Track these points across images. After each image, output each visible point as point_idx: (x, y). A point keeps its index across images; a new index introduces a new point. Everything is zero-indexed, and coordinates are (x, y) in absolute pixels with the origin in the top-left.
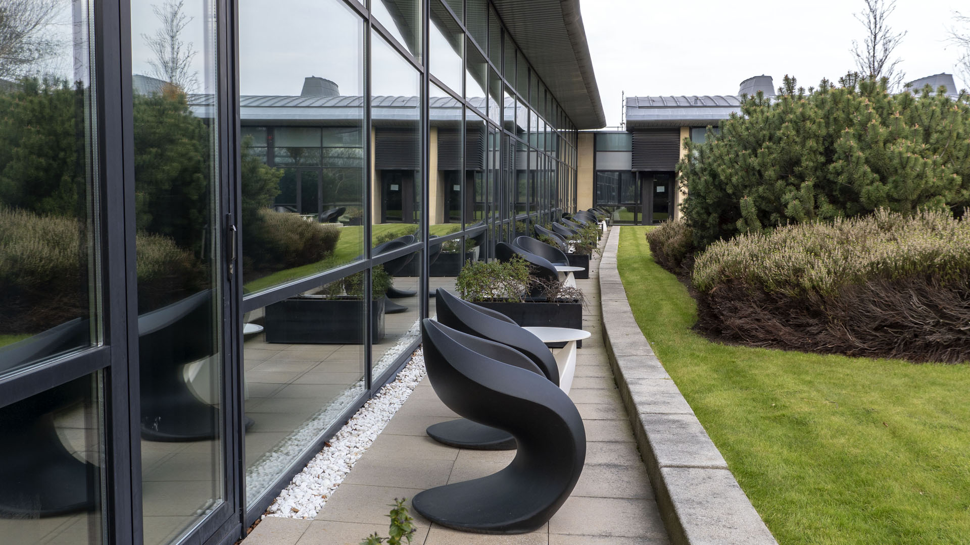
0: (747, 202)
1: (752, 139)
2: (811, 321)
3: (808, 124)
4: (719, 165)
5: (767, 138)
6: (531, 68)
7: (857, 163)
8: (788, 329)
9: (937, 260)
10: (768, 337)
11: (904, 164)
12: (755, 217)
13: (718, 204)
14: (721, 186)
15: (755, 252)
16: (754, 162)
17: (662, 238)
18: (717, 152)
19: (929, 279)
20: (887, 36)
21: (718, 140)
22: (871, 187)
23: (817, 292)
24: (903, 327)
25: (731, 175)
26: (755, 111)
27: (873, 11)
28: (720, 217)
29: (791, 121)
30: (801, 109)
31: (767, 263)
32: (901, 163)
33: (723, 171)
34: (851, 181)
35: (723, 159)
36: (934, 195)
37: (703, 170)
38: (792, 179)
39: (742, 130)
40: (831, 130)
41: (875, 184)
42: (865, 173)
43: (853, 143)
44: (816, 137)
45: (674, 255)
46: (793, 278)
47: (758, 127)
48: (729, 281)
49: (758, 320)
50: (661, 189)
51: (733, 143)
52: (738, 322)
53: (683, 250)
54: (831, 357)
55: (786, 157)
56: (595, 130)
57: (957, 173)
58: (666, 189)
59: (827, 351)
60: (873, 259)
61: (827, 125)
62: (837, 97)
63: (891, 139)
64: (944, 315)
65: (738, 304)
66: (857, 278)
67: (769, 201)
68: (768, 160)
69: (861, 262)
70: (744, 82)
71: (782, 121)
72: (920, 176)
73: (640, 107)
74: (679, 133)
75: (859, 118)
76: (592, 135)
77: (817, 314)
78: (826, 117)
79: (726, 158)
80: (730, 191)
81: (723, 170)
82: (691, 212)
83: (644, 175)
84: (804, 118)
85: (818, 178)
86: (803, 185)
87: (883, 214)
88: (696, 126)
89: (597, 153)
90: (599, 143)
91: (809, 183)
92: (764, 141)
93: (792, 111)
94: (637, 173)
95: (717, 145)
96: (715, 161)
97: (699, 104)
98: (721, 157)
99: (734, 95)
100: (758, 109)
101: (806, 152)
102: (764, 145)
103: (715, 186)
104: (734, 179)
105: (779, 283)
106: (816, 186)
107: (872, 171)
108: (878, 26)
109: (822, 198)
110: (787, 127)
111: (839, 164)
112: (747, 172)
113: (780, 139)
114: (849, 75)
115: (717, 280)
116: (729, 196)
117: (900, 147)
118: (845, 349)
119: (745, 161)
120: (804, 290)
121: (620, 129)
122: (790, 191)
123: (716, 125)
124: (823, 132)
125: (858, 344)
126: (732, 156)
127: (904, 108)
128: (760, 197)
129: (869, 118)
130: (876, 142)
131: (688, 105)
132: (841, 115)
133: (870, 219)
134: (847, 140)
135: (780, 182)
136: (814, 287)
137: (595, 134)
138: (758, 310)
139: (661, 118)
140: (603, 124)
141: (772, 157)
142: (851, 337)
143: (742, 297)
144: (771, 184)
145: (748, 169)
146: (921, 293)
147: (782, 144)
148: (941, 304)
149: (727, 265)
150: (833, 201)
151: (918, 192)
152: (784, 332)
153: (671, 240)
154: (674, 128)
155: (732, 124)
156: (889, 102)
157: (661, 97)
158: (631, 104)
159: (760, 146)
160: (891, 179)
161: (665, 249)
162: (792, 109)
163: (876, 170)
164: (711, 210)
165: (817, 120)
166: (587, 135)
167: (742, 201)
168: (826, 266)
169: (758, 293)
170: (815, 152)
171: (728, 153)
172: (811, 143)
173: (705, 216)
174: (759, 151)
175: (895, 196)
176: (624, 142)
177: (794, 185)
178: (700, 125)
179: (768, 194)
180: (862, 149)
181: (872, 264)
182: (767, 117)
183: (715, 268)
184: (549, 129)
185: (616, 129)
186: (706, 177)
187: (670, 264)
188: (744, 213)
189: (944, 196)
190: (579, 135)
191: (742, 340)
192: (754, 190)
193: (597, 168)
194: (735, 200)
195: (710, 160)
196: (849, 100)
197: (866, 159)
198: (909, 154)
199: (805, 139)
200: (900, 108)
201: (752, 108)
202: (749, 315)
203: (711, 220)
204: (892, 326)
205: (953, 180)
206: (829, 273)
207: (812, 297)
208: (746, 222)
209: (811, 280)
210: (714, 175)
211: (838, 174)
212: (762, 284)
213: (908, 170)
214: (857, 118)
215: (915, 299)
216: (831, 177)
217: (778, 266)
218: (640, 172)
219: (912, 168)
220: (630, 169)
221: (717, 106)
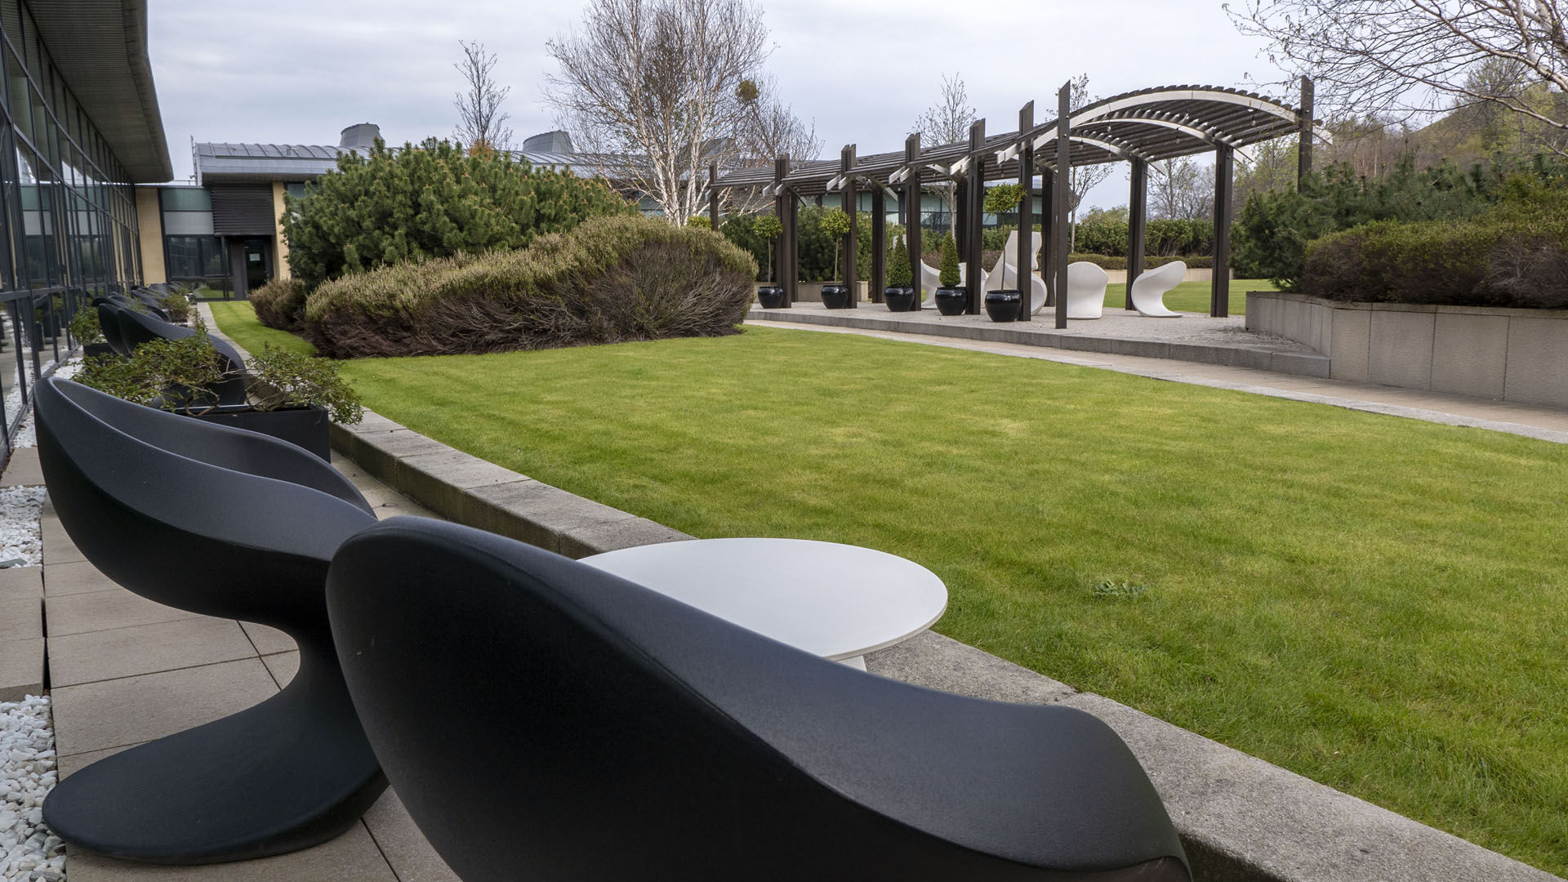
0: (350, 249)
1: (349, 194)
2: (405, 334)
3: (396, 181)
4: (321, 217)
5: (363, 193)
6: (79, 109)
7: (438, 215)
8: (387, 343)
9: (486, 280)
10: (374, 351)
11: (473, 215)
12: (358, 262)
13: (323, 254)
14: (324, 237)
15: (358, 286)
16: (352, 214)
17: (270, 298)
18: (317, 205)
19: (482, 294)
20: (491, 90)
21: (318, 194)
22: (451, 235)
23: (407, 311)
24: (470, 331)
25: (333, 226)
26: (350, 167)
27: (475, 64)
28: (327, 267)
29: (381, 178)
30: (388, 168)
31: (368, 292)
32: (471, 215)
33: (325, 223)
34: (434, 228)
35: (324, 212)
36: (499, 240)
37: (306, 223)
38: (387, 229)
39: (339, 185)
40: (416, 187)
41: (454, 232)
42: (445, 222)
43: (432, 197)
44: (404, 192)
45: (284, 313)
46: (388, 302)
47: (353, 183)
48: (338, 310)
49: (364, 339)
50: (255, 257)
51: (332, 198)
52: (348, 341)
53: (293, 305)
54: (421, 358)
55: (380, 210)
56: (162, 184)
57: (517, 223)
58: (262, 256)
59: (418, 355)
60: (443, 282)
61: (412, 183)
62: (419, 158)
63: (463, 195)
64: (496, 321)
65: (347, 328)
66: (434, 298)
67: (369, 249)
68: (365, 212)
69: (436, 284)
70: (345, 130)
71: (374, 177)
72: (487, 225)
73: (217, 157)
74: (272, 190)
75: (437, 177)
76: (156, 191)
77: (408, 329)
78: (411, 175)
79: (327, 211)
80: (333, 240)
81: (325, 221)
82: (299, 262)
83: (232, 241)
84: (392, 175)
85: (409, 228)
86: (396, 233)
87: (461, 255)
88: (293, 182)
89: (166, 215)
90: (165, 200)
91: (401, 231)
92: (360, 195)
93: (381, 169)
94: (223, 239)
95: (317, 199)
96: (316, 214)
97: (293, 155)
98: (322, 210)
99: (335, 146)
100: (352, 167)
101: (396, 205)
102: (360, 199)
103: (319, 237)
104: (336, 230)
105: (378, 307)
106: (407, 235)
107: (451, 221)
108: (481, 80)
109: (414, 245)
110: (378, 183)
111: (423, 215)
112: (347, 223)
113: (374, 193)
114: (429, 139)
115: (327, 310)
116: (333, 246)
117: (470, 201)
118: (431, 352)
119: (344, 213)
120: (397, 311)
121: (193, 184)
122: (387, 239)
123: (314, 181)
124: (410, 188)
125: (440, 347)
126: (332, 209)
127: (474, 169)
128: (360, 245)
129: (445, 176)
130: (452, 197)
131: (279, 156)
132: (422, 173)
133: (452, 260)
134: (428, 196)
135: (377, 231)
136: (404, 307)
137: (160, 189)
138: (363, 330)
139: (247, 171)
140: (170, 177)
141: (368, 209)
142: (434, 343)
143: (349, 320)
144: (369, 233)
145: (348, 220)
146: (479, 305)
147: (375, 198)
148: (492, 312)
149: (336, 298)
150: (422, 246)
151: (487, 237)
152: (385, 345)
153: (279, 299)
154: (264, 185)
155: (329, 180)
156: (461, 164)
157: (242, 144)
158: (203, 152)
159: (357, 200)
160: (466, 228)
161: (274, 308)
162: (382, 168)
163: (454, 220)
164: (317, 259)
165: (404, 178)
166: (148, 190)
167: (345, 248)
168: (413, 291)
169: (362, 317)
170: (404, 206)
171: (328, 206)
172: (400, 197)
173: (313, 265)
174: (356, 204)
175: (470, 241)
176: (201, 199)
177: (389, 234)
178: (296, 180)
179: (367, 242)
180: (442, 203)
181: (443, 286)
182: (361, 175)
183: (325, 300)
184: (90, 181)
185: (187, 184)
186: (309, 229)
187: (281, 322)
188: (348, 259)
189: (506, 240)
190: (137, 190)
191: (353, 357)
192: (355, 239)
193: (167, 233)
194: (339, 250)
195: (312, 213)
196: (428, 161)
197: (446, 211)
198: (476, 207)
199: (395, 194)
200: (470, 170)
201: (347, 166)
202: (357, 335)
203: (317, 269)
204: (462, 331)
205: (513, 227)
206: (415, 297)
207: (403, 314)
208: (350, 266)
209: (402, 302)
210: (317, 227)
211: (424, 223)
212: (365, 309)
213: (477, 219)
214: (436, 177)
215: (475, 309)
216: (420, 226)
217: (376, 294)
218: (227, 237)
219: (481, 218)
220: (212, 233)
221: (315, 159)
